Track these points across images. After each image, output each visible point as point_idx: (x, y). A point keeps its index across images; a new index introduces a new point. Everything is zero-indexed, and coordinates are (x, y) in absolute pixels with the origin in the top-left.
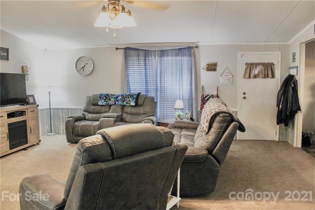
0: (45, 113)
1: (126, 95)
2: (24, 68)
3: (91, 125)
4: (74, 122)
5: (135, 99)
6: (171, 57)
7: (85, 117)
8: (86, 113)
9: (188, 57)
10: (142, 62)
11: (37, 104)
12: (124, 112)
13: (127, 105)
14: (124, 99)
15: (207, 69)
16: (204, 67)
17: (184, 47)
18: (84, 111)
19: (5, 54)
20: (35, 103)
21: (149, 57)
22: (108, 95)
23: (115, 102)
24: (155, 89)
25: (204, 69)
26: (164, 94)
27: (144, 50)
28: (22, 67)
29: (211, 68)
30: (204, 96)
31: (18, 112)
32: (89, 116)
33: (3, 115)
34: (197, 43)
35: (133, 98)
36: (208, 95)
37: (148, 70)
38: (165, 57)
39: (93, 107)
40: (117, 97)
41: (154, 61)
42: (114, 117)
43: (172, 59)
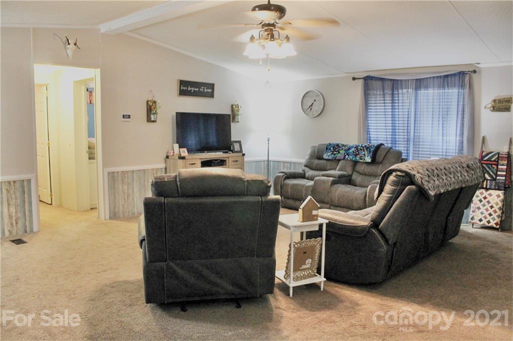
0: (263, 165)
1: (361, 146)
2: (234, 106)
3: (304, 185)
4: (285, 179)
5: (371, 153)
6: (432, 89)
7: (305, 174)
8: (306, 169)
9: (459, 89)
10: (388, 98)
11: (244, 153)
12: (356, 171)
13: (360, 160)
14: (357, 153)
15: (492, 109)
16: (488, 105)
17: (453, 73)
18: (305, 166)
19: (210, 90)
20: (241, 151)
21: (398, 89)
22: (338, 145)
23: (345, 156)
24: (406, 140)
25: (488, 108)
26: (419, 148)
27: (391, 80)
28: (232, 106)
29: (499, 107)
30: (484, 154)
31: (216, 160)
32: (310, 173)
33: (196, 162)
34: (477, 65)
35: (370, 152)
36: (491, 153)
37: (397, 110)
38: (423, 89)
39: (316, 161)
40: (349, 149)
41: (406, 95)
42: (335, 176)
43: (433, 93)
